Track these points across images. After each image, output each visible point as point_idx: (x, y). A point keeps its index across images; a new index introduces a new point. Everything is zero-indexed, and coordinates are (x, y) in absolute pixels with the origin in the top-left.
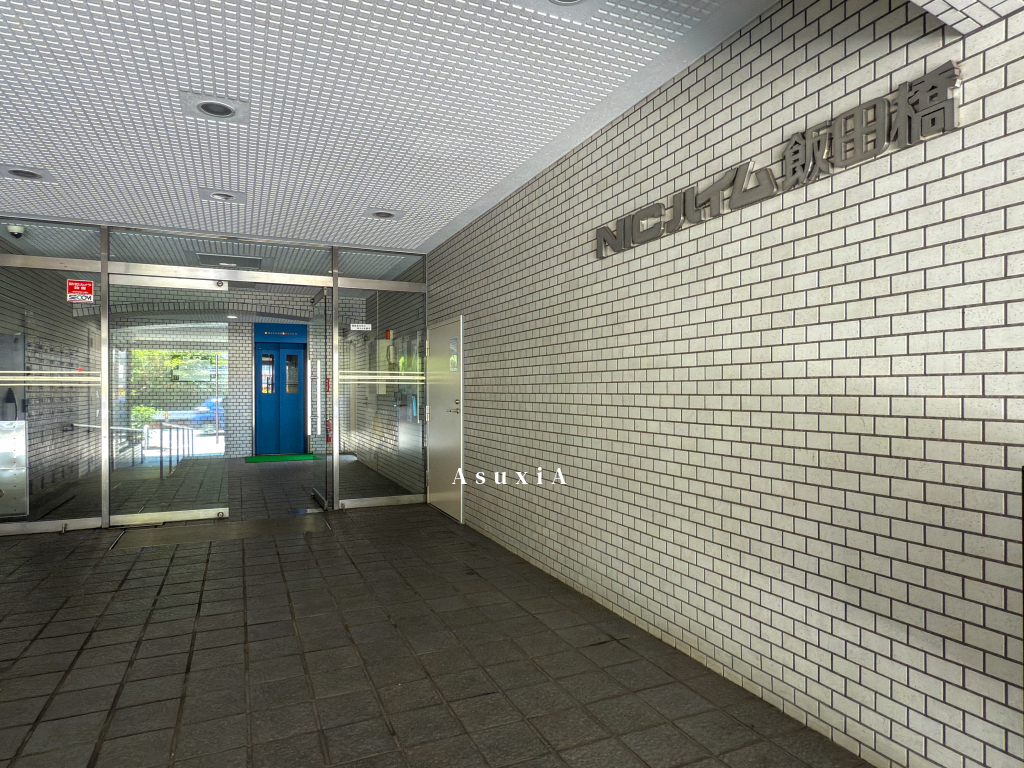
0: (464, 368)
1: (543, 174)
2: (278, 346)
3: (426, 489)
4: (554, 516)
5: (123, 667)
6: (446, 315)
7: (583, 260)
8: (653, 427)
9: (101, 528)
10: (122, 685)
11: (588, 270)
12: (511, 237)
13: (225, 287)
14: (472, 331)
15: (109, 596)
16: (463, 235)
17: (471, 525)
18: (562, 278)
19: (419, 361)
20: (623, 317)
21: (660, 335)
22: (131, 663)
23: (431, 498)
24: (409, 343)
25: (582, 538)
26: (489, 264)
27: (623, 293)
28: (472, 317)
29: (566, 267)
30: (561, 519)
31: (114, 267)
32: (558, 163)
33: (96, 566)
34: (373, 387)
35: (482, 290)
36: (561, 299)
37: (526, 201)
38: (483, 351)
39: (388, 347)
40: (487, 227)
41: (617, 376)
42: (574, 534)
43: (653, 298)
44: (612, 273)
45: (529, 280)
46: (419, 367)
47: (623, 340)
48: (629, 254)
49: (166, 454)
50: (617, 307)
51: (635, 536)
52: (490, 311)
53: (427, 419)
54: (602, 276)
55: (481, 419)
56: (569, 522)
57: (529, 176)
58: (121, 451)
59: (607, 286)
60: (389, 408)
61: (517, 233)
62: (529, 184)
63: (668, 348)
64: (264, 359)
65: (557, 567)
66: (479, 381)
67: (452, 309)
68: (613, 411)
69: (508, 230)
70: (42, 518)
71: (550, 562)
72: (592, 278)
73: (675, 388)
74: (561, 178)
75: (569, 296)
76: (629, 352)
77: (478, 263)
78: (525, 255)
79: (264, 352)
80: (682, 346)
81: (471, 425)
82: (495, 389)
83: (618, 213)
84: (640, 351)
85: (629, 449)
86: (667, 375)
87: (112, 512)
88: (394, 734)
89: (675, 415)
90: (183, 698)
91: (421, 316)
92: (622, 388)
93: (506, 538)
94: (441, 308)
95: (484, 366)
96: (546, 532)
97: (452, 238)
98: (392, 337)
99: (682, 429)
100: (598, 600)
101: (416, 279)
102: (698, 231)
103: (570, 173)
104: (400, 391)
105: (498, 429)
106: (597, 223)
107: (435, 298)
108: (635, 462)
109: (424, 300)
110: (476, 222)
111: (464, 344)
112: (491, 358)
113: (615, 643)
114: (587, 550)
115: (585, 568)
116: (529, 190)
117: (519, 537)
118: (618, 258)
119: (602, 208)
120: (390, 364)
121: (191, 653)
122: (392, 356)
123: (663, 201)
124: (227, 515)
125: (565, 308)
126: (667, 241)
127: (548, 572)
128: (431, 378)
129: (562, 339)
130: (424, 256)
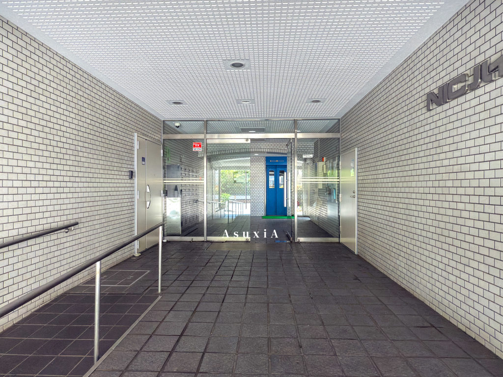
0: (357, 175)
1: (398, 68)
2: (276, 167)
3: (339, 235)
4: (402, 254)
5: (201, 296)
6: (349, 148)
7: (419, 113)
8: (461, 206)
9: (204, 241)
10: (199, 302)
11: (422, 118)
12: (381, 104)
13: (249, 141)
14: (361, 156)
15: (202, 268)
16: (357, 107)
17: (361, 255)
18: (407, 124)
19: (337, 171)
20: (442, 143)
21: (465, 152)
22: (204, 295)
23: (342, 240)
24: (332, 163)
25: (418, 267)
26: (370, 120)
27: (442, 129)
28: (361, 148)
29: (410, 117)
30: (407, 256)
31: (208, 136)
32: (406, 61)
33: (200, 256)
34: (316, 185)
35: (366, 134)
36: (407, 135)
37: (388, 84)
38: (367, 166)
39: (323, 166)
40: (369, 101)
41: (439, 177)
42: (413, 265)
43: (461, 131)
44: (436, 118)
45: (390, 127)
46: (337, 175)
47: (442, 156)
48: (446, 106)
49: (234, 213)
50: (439, 137)
51: (449, 269)
52: (370, 144)
53: (340, 201)
54: (430, 120)
55: (365, 201)
56: (411, 258)
57: (390, 71)
58: (216, 211)
59: (433, 126)
60: (323, 195)
61: (384, 102)
62: (390, 75)
63: (470, 159)
64: (270, 173)
65: (404, 282)
66: (364, 181)
67: (352, 145)
68: (436, 197)
69: (379, 101)
70: (186, 236)
71: (401, 279)
72: (424, 122)
73: (475, 183)
74: (407, 69)
75: (412, 133)
76: (446, 162)
77: (364, 120)
78: (388, 113)
79: (270, 170)
80: (480, 158)
81: (360, 204)
82: (372, 185)
83: (440, 83)
84: (453, 162)
85: (446, 219)
86: (470, 175)
87: (208, 235)
88: (301, 347)
89: (475, 199)
90: (219, 312)
91: (338, 149)
92: (442, 184)
93: (378, 264)
94: (347, 144)
95: (367, 173)
96: (398, 262)
97: (352, 109)
98: (325, 160)
99: (480, 208)
100: (428, 303)
101: (336, 131)
102: (490, 87)
103: (412, 65)
104: (328, 187)
105: (374, 206)
106: (427, 91)
107: (344, 140)
108: (449, 226)
109: (339, 142)
110: (363, 99)
111: (358, 162)
112: (370, 169)
113: (434, 329)
114: (421, 275)
115: (419, 284)
116: (390, 78)
117: (385, 264)
118: (439, 109)
119: (430, 82)
120: (324, 174)
121: (225, 295)
122: (325, 170)
123: (468, 72)
124: (250, 240)
125: (409, 140)
126: (470, 95)
127: (400, 284)
128: (342, 180)
129: (407, 157)
130: (339, 119)
